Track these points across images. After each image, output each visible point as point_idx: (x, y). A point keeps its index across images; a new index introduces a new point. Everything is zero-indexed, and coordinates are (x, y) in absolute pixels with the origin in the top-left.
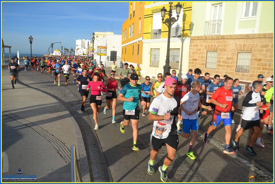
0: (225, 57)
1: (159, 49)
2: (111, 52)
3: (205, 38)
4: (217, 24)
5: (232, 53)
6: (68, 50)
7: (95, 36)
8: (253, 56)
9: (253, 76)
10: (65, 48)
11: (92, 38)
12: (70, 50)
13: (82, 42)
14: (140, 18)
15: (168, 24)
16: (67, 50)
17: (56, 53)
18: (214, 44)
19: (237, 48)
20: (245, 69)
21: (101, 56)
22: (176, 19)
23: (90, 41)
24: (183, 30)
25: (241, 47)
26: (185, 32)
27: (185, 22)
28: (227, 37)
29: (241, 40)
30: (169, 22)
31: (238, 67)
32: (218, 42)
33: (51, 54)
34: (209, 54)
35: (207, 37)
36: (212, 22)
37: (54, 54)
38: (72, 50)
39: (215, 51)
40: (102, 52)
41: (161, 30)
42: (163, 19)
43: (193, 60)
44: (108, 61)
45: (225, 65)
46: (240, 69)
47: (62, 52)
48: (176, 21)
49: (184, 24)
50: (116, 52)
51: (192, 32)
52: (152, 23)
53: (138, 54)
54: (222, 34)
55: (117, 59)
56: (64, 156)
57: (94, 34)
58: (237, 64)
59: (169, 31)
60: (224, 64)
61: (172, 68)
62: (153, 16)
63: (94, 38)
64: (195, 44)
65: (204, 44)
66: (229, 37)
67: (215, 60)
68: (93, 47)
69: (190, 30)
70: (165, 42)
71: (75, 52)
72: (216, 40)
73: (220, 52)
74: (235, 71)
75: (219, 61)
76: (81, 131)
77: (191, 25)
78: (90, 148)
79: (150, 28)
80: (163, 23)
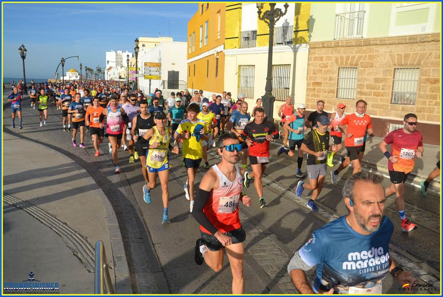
0: (372, 77)
1: (254, 66)
2: (169, 72)
3: (335, 45)
4: (357, 19)
5: (384, 70)
6: (92, 70)
7: (140, 45)
8: (422, 75)
9: (422, 111)
10: (86, 67)
11: (135, 49)
12: (95, 70)
13: (117, 55)
14: (219, 12)
15: (268, 21)
16: (90, 70)
17: (71, 76)
18: (351, 55)
19: (392, 61)
20: (407, 99)
21: (152, 80)
22: (283, 10)
23: (130, 55)
24: (296, 32)
25: (401, 59)
26: (300, 34)
27: (300, 17)
28: (375, 42)
29: (401, 46)
30: (271, 16)
31: (395, 95)
32: (359, 52)
33: (62, 78)
34: (344, 74)
35: (339, 43)
36: (347, 16)
37: (66, 78)
38: (99, 70)
39: (354, 67)
40: (152, 73)
41: (256, 31)
42: (259, 12)
43: (313, 85)
44: (164, 88)
45: (371, 92)
46: (398, 98)
47: (80, 75)
48: (282, 14)
49: (297, 20)
50: (178, 73)
51: (312, 34)
52: (240, 20)
53: (217, 76)
54: (365, 36)
55: (180, 86)
56: (85, 261)
57: (137, 41)
58: (393, 90)
59: (271, 34)
60: (369, 90)
61: (277, 100)
62: (243, 7)
63: (138, 47)
64: (318, 56)
65: (334, 55)
66: (378, 42)
67: (354, 84)
68: (137, 65)
69: (308, 30)
70: (263, 53)
71: (104, 74)
72: (355, 48)
73: (362, 69)
74: (390, 102)
75: (360, 84)
76: (116, 214)
77: (311, 22)
78: (132, 245)
79: (238, 28)
80: (260, 19)
